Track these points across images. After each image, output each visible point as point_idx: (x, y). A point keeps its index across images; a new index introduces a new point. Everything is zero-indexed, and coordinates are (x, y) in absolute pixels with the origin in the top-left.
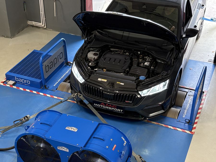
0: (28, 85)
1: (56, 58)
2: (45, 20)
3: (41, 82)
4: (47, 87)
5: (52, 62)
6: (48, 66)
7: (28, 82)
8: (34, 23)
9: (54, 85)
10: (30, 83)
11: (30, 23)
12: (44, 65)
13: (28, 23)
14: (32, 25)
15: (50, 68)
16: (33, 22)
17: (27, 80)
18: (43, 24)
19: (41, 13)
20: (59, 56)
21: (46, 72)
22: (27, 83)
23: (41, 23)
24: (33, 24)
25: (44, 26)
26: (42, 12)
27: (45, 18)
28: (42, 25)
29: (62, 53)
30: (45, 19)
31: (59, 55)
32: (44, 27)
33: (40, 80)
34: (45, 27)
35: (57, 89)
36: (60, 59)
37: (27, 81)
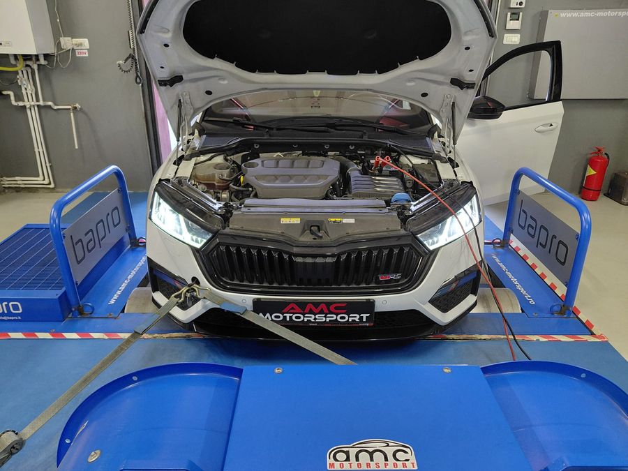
0: (14, 320)
1: (102, 221)
2: (49, 168)
3: (64, 298)
4: (87, 311)
5: (91, 230)
6: (81, 240)
7: (16, 307)
8: (20, 181)
9: (112, 302)
10: (21, 311)
11: (7, 182)
12: (68, 237)
13: (2, 182)
14: (16, 187)
15: (89, 251)
16: (17, 178)
17: (9, 300)
18: (44, 180)
19: (36, 150)
20: (110, 217)
21: (79, 262)
22: (10, 314)
23: (38, 176)
24: (18, 182)
25: (50, 184)
26: (40, 149)
27: (50, 162)
28: (42, 182)
29: (116, 208)
30: (50, 166)
31: (110, 214)
32: (48, 186)
33: (60, 292)
34: (52, 186)
35: (123, 311)
36: (115, 226)
37: (11, 304)
